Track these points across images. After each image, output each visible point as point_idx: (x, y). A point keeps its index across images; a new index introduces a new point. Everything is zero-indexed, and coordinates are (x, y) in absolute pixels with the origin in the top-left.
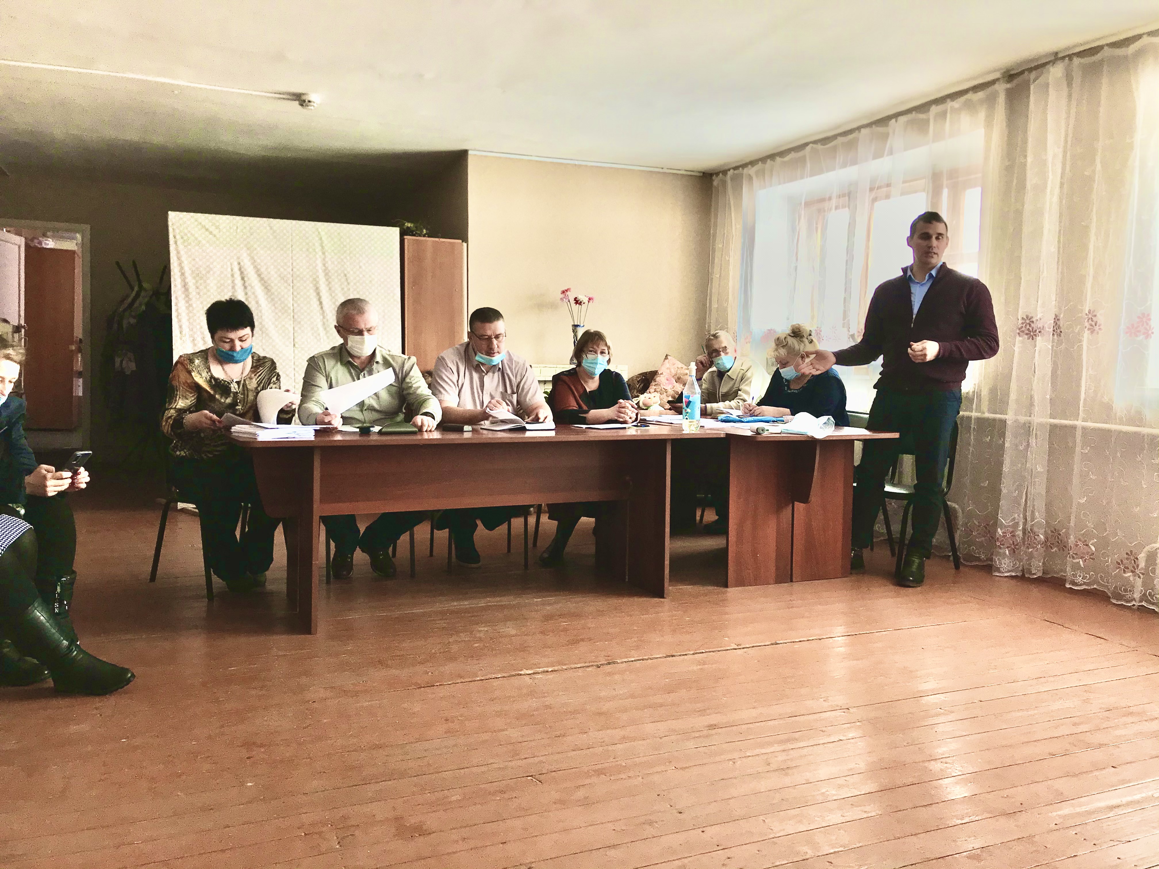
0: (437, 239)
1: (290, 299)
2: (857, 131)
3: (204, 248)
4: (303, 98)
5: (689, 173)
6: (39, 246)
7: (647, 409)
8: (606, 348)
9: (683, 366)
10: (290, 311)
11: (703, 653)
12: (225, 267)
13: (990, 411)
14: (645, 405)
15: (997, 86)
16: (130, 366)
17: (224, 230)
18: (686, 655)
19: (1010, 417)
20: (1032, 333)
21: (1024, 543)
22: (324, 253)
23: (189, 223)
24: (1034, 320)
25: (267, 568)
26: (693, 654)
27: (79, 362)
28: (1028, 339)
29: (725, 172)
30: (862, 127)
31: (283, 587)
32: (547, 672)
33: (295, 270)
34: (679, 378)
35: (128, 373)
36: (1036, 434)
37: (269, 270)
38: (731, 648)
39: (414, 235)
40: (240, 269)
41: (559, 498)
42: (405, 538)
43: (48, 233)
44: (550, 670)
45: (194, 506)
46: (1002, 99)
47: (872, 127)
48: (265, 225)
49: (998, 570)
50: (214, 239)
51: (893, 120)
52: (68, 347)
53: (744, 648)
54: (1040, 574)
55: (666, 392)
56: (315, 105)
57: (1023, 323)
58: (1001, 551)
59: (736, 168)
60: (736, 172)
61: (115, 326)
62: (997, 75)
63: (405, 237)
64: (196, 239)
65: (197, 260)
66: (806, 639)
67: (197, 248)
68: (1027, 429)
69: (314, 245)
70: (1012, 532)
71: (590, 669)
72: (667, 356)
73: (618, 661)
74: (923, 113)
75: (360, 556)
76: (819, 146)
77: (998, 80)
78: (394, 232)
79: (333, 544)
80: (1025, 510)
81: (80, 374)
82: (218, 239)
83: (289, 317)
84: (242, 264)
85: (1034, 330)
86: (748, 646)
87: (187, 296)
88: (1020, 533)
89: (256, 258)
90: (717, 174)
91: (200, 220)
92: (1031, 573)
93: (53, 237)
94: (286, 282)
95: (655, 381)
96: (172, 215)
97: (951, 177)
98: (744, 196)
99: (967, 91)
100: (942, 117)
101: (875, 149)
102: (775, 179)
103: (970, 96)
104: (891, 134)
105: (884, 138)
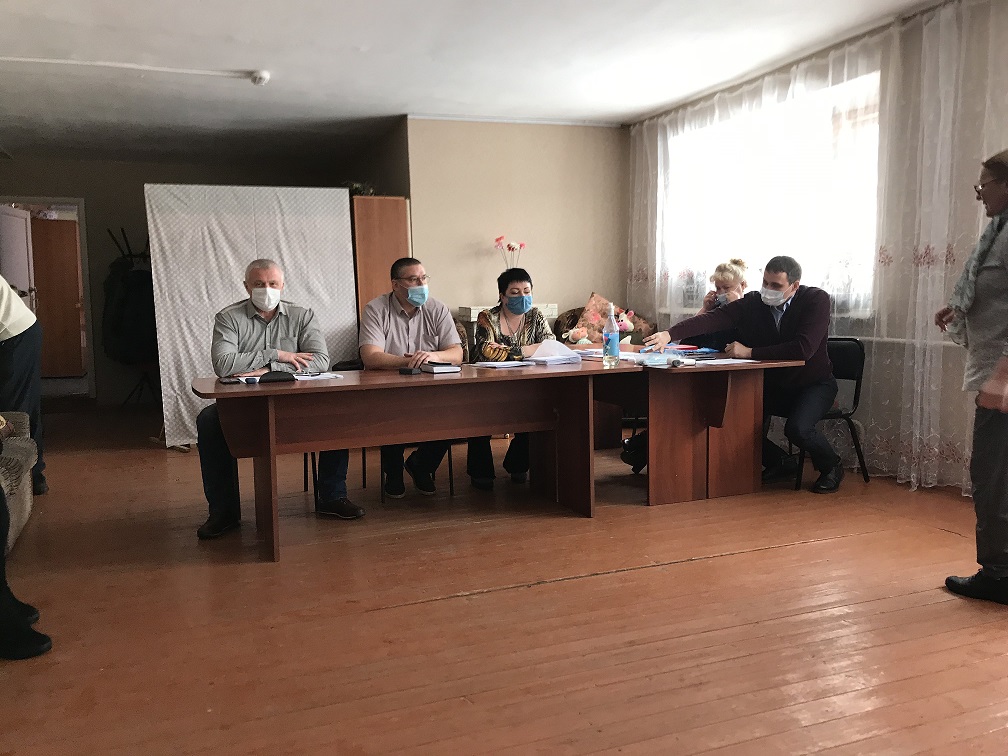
0: (383, 197)
2: (760, 80)
3: (177, 215)
4: (255, 75)
5: (609, 125)
6: (44, 218)
11: (623, 571)
12: (196, 231)
13: (889, 336)
14: (574, 339)
15: (891, 30)
17: (194, 199)
18: (609, 573)
19: (907, 341)
22: (283, 215)
23: (162, 193)
26: (615, 572)
29: (641, 123)
30: (766, 76)
32: (482, 592)
33: (258, 231)
34: (604, 314)
37: (235, 232)
38: (651, 565)
39: (362, 195)
40: (209, 233)
43: (53, 206)
44: (485, 591)
46: (896, 42)
47: (775, 74)
48: (230, 192)
50: (185, 207)
52: (75, 306)
53: (662, 565)
54: (935, 484)
55: (593, 327)
56: (266, 81)
59: (651, 118)
60: (652, 121)
62: (891, 19)
63: (354, 197)
64: (170, 207)
65: (171, 226)
66: (719, 555)
67: (171, 215)
69: (274, 208)
71: (521, 589)
72: (593, 294)
73: (547, 580)
74: (822, 59)
77: (892, 23)
78: (344, 193)
81: (84, 328)
82: (189, 207)
84: (211, 228)
86: (665, 563)
87: (165, 259)
89: (223, 222)
90: (635, 124)
91: (172, 190)
92: (926, 483)
93: (57, 210)
94: (251, 242)
95: (583, 317)
96: (147, 187)
97: (849, 118)
98: (659, 144)
99: (864, 35)
100: (841, 61)
101: (779, 95)
102: (687, 127)
103: (866, 39)
104: (792, 81)
105: (786, 84)
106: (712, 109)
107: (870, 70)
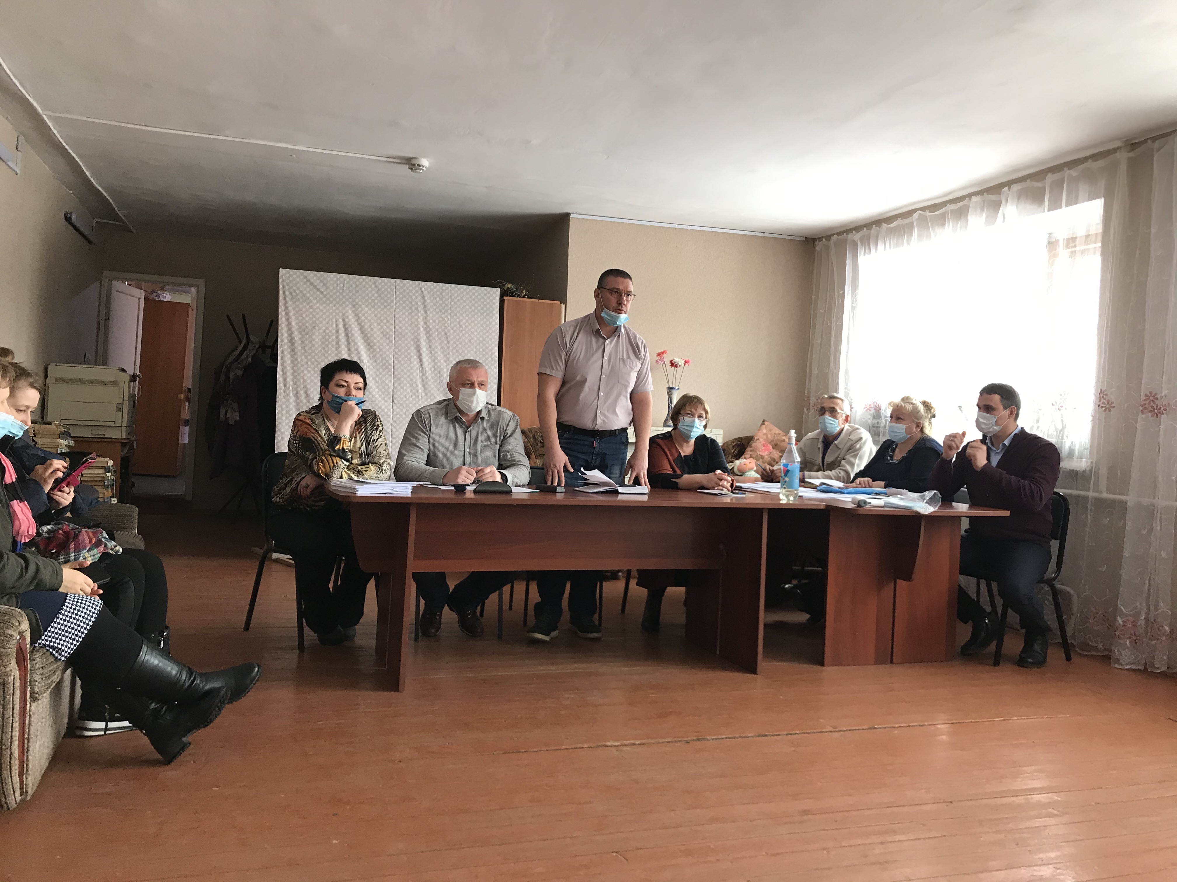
0: (536, 300)
1: (391, 356)
2: (967, 199)
3: (311, 304)
4: (413, 162)
5: (791, 238)
6: (157, 299)
7: (741, 476)
8: (703, 413)
9: (781, 432)
10: (391, 368)
11: (797, 734)
12: (330, 323)
13: (1109, 491)
14: (739, 471)
15: (1118, 155)
16: (234, 416)
17: (331, 288)
18: (779, 735)
19: (1131, 499)
20: (1156, 411)
21: (1146, 634)
22: (426, 312)
23: (298, 280)
24: (1159, 397)
25: (357, 622)
26: (787, 735)
27: (186, 412)
28: (1152, 416)
29: (828, 237)
30: (973, 195)
31: (372, 643)
32: (634, 744)
33: (397, 327)
34: (776, 445)
35: (231, 422)
36: (1161, 517)
37: (372, 327)
38: (828, 730)
39: (514, 296)
40: (344, 326)
41: (651, 564)
42: (494, 597)
43: (167, 287)
44: (637, 743)
45: (290, 557)
46: (1123, 167)
47: (983, 195)
48: (371, 283)
49: (1118, 662)
50: (321, 296)
51: (1006, 189)
52: (178, 397)
53: (840, 731)
54: (1164, 669)
55: (763, 459)
56: (424, 168)
57: (1146, 400)
58: (1122, 641)
59: (840, 234)
60: (840, 237)
61: (223, 378)
62: (1118, 144)
63: (505, 297)
64: (304, 295)
65: (304, 316)
66: (906, 725)
67: (305, 304)
68: (1150, 512)
69: (417, 303)
70: (1133, 622)
71: (678, 744)
72: (764, 421)
73: (708, 738)
74: (1037, 181)
75: (448, 615)
76: (928, 213)
77: (1119, 148)
78: (496, 293)
79: (422, 602)
80: (1148, 598)
81: (187, 423)
82: (325, 296)
83: (390, 373)
84: (347, 320)
85: (1158, 407)
86: (844, 729)
87: (293, 350)
88: (1142, 622)
89: (360, 315)
90: (820, 239)
91: (309, 278)
92: (1154, 667)
93: (170, 291)
94: (389, 339)
95: (751, 447)
96: (282, 271)
97: (1068, 246)
98: (849, 262)
99: (1085, 159)
100: (1059, 185)
101: (987, 217)
102: (880, 246)
103: (1089, 164)
104: (1003, 202)
105: (996, 206)
106: (910, 227)
107: (1092, 197)
